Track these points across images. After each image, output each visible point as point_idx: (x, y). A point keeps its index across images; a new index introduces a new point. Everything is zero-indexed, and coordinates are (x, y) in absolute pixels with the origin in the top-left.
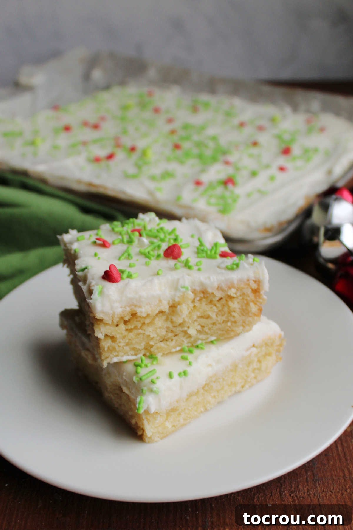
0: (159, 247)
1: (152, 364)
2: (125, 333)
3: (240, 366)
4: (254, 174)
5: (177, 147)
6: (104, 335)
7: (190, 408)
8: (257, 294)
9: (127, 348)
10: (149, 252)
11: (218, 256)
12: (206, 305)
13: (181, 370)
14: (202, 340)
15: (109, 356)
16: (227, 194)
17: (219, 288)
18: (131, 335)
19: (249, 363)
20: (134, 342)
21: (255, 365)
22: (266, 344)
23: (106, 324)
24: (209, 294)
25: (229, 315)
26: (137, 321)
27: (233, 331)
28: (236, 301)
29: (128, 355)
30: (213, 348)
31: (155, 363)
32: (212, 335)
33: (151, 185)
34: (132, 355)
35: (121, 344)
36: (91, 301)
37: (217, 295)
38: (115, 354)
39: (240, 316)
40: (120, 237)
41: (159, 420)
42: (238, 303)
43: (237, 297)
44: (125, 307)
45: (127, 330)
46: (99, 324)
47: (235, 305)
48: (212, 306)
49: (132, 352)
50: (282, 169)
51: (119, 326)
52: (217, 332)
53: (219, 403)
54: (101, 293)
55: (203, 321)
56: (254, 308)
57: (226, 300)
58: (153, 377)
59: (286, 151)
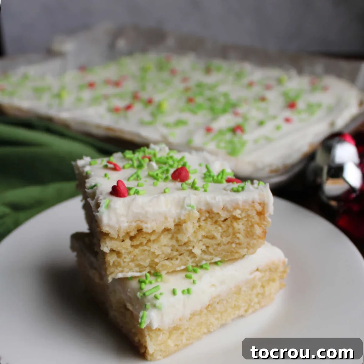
0: (167, 171)
1: (156, 281)
2: (131, 249)
3: (244, 289)
4: (261, 123)
5: (190, 100)
6: (109, 249)
7: (193, 328)
8: (262, 216)
9: (132, 264)
10: (157, 175)
11: (224, 181)
12: (211, 225)
13: (185, 288)
14: (206, 260)
15: (115, 271)
16: (236, 140)
17: (224, 209)
18: (137, 251)
19: (253, 287)
20: (139, 258)
21: (259, 290)
22: (270, 270)
23: (112, 239)
24: (214, 213)
25: (234, 236)
26: (142, 238)
27: (237, 252)
28: (240, 222)
29: (133, 272)
30: (217, 268)
31: (159, 280)
32: (216, 256)
33: (165, 131)
34: (137, 272)
35: (127, 260)
36: (97, 214)
37: (222, 215)
38: (120, 269)
39: (245, 238)
40: (130, 162)
41: (162, 337)
42: (243, 224)
43: (242, 219)
44: (131, 222)
45: (132, 246)
46: (105, 239)
47: (239, 226)
48: (217, 226)
49: (137, 269)
50: (287, 120)
51: (125, 241)
52: (222, 254)
53: (223, 326)
54: (108, 206)
55: (208, 241)
56: (258, 230)
57: (232, 222)
58: (157, 293)
59: (292, 105)
